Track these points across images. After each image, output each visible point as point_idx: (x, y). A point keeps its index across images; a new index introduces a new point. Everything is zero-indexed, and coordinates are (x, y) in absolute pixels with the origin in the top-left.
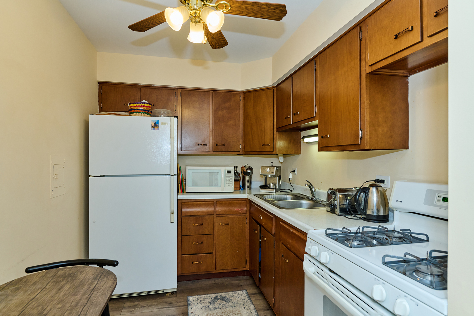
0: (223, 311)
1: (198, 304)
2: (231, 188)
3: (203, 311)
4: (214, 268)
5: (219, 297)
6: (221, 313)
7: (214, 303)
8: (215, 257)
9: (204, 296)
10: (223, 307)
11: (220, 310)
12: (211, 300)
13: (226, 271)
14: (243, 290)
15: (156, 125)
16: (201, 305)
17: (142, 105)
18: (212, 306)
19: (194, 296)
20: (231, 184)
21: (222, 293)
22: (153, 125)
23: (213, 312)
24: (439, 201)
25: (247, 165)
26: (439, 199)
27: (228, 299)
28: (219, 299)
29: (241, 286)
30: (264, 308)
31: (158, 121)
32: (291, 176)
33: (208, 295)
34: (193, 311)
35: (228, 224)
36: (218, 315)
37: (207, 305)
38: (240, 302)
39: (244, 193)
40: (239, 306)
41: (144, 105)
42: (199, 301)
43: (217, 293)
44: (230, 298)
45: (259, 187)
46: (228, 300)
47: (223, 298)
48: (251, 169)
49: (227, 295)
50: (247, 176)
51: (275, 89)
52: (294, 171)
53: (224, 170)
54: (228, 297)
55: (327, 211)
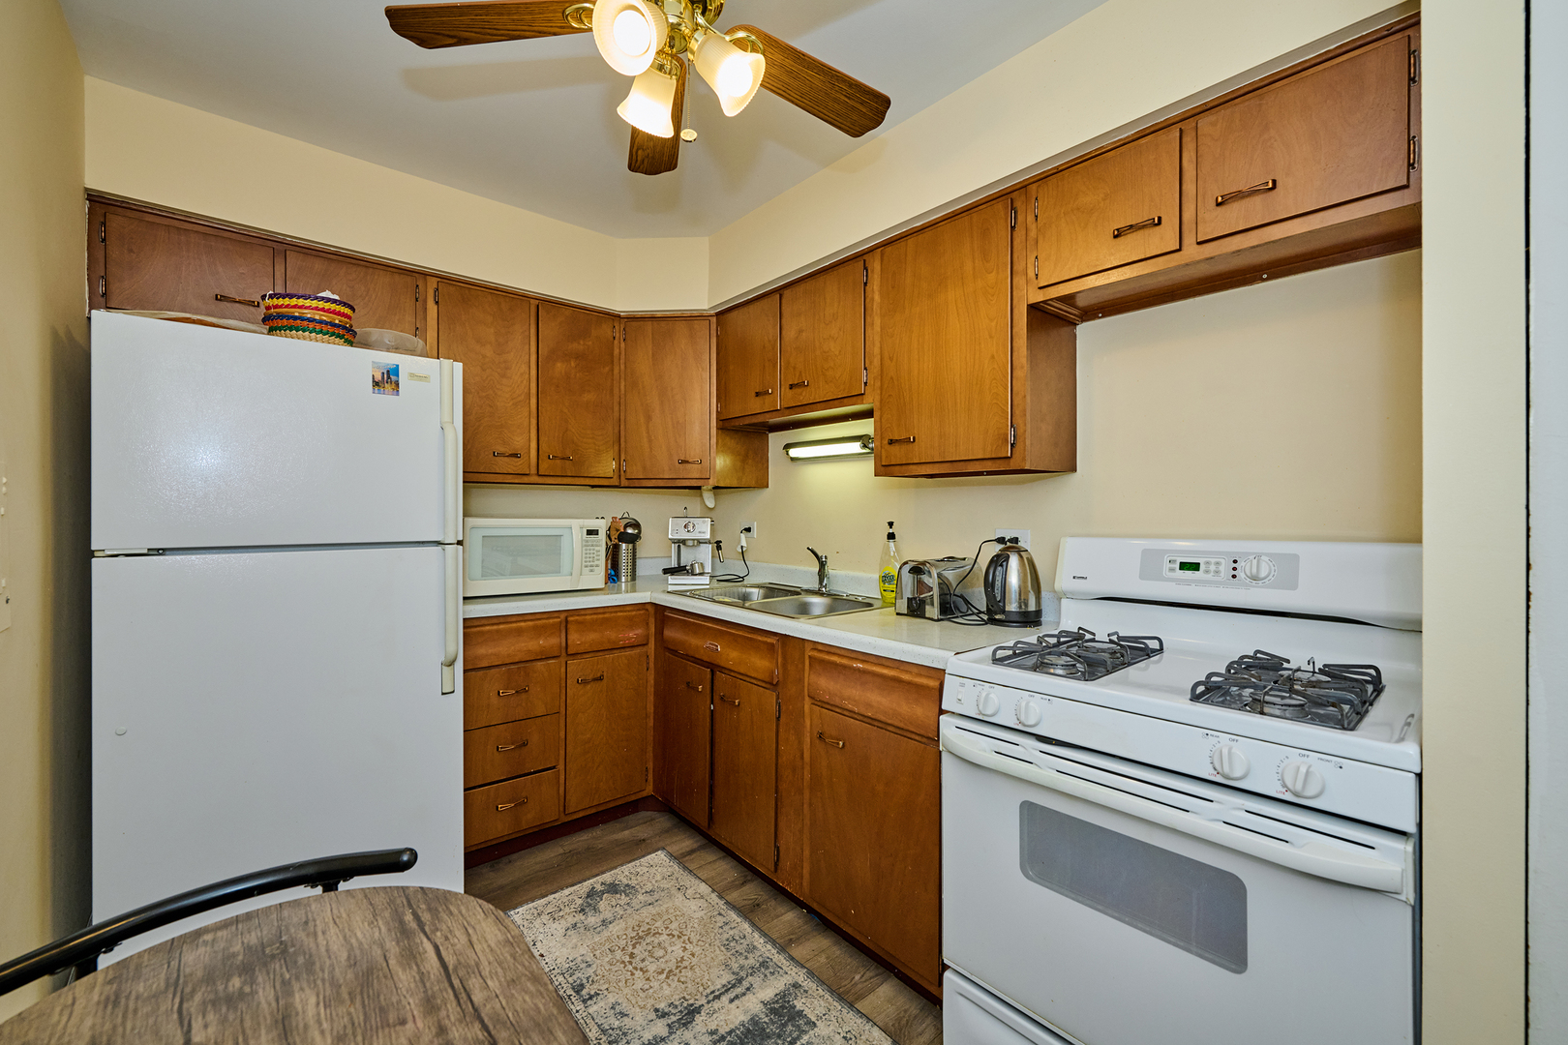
0: (631, 922)
1: (548, 926)
2: (598, 579)
3: (574, 941)
4: (562, 809)
5: (599, 888)
6: (630, 930)
7: (595, 909)
8: (562, 777)
9: (553, 896)
10: (628, 912)
11: (623, 924)
12: (580, 901)
13: (593, 811)
14: (657, 850)
15: (389, 377)
16: (558, 928)
17: (321, 304)
18: (592, 920)
19: (521, 904)
20: (597, 566)
21: (603, 873)
22: (378, 377)
23: (606, 934)
24: (1172, 570)
25: (626, 515)
26: (1172, 566)
27: (627, 885)
28: (603, 892)
29: (644, 840)
30: (733, 881)
31: (398, 366)
32: (743, 539)
33: (567, 892)
34: (542, 951)
35: (600, 679)
36: (624, 937)
37: (575, 919)
38: (665, 884)
39: (619, 592)
40: (670, 896)
41: (327, 306)
42: (547, 917)
43: (589, 879)
44: (633, 883)
45: (661, 573)
46: (629, 891)
47: (613, 888)
48: (636, 525)
49: (622, 874)
50: (624, 545)
51: (714, 319)
52: (748, 530)
53: (578, 526)
54: (625, 881)
55: (898, 614)
